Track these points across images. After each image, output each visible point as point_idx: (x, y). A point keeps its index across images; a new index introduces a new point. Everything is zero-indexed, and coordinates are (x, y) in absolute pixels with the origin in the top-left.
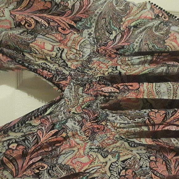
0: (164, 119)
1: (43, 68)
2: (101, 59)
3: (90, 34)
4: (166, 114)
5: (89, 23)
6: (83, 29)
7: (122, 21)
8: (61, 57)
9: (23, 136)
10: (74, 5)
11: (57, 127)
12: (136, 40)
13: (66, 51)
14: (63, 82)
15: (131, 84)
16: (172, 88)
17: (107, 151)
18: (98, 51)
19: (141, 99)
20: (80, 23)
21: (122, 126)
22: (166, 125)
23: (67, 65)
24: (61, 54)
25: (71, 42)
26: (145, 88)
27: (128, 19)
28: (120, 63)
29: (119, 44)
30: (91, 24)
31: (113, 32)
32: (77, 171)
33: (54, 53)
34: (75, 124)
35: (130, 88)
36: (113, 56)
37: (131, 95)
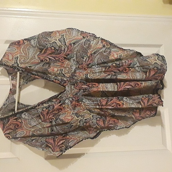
0: (106, 103)
1: (56, 79)
2: (80, 71)
3: (74, 60)
4: (107, 100)
5: (73, 55)
6: (71, 59)
7: (88, 52)
8: (62, 73)
9: (48, 106)
10: (65, 49)
11: (62, 102)
12: (96, 59)
13: (63, 70)
14: (65, 84)
15: (95, 83)
16: (113, 86)
17: (79, 115)
18: (79, 67)
19: (99, 91)
20: (69, 56)
21: (88, 105)
22: (108, 106)
23: (65, 76)
24: (62, 72)
25: (66, 65)
26: (101, 86)
27: (90, 50)
28: (89, 72)
29: (88, 63)
30: (74, 55)
31: (85, 57)
32: (66, 122)
33: (59, 72)
34: (69, 102)
35: (94, 86)
36: (86, 68)
37: (95, 89)
